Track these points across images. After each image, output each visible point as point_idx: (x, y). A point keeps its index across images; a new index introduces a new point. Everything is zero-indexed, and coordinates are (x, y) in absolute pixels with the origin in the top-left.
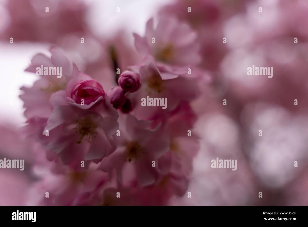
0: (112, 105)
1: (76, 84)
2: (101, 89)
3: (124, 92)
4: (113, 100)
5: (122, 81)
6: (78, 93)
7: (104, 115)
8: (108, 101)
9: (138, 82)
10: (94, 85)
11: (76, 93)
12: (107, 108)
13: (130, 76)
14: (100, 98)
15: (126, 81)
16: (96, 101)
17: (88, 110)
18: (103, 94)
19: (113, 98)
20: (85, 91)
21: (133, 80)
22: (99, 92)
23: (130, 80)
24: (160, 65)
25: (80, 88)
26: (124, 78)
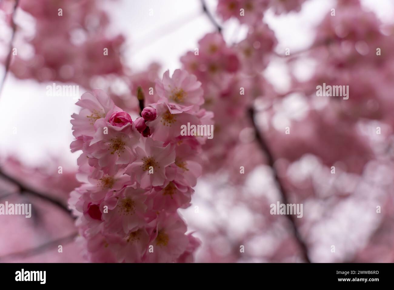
0: (136, 129)
1: (113, 114)
2: (130, 119)
3: (145, 121)
4: (138, 126)
5: (144, 114)
6: (114, 120)
7: (131, 136)
8: (134, 126)
9: (155, 114)
10: (125, 116)
11: (113, 120)
12: (132, 131)
13: (149, 111)
14: (129, 124)
15: (147, 113)
16: (126, 125)
17: (120, 131)
18: (131, 122)
19: (137, 124)
20: (118, 119)
21: (151, 113)
22: (128, 120)
23: (149, 113)
24: (173, 104)
25: (115, 117)
26: (145, 111)
